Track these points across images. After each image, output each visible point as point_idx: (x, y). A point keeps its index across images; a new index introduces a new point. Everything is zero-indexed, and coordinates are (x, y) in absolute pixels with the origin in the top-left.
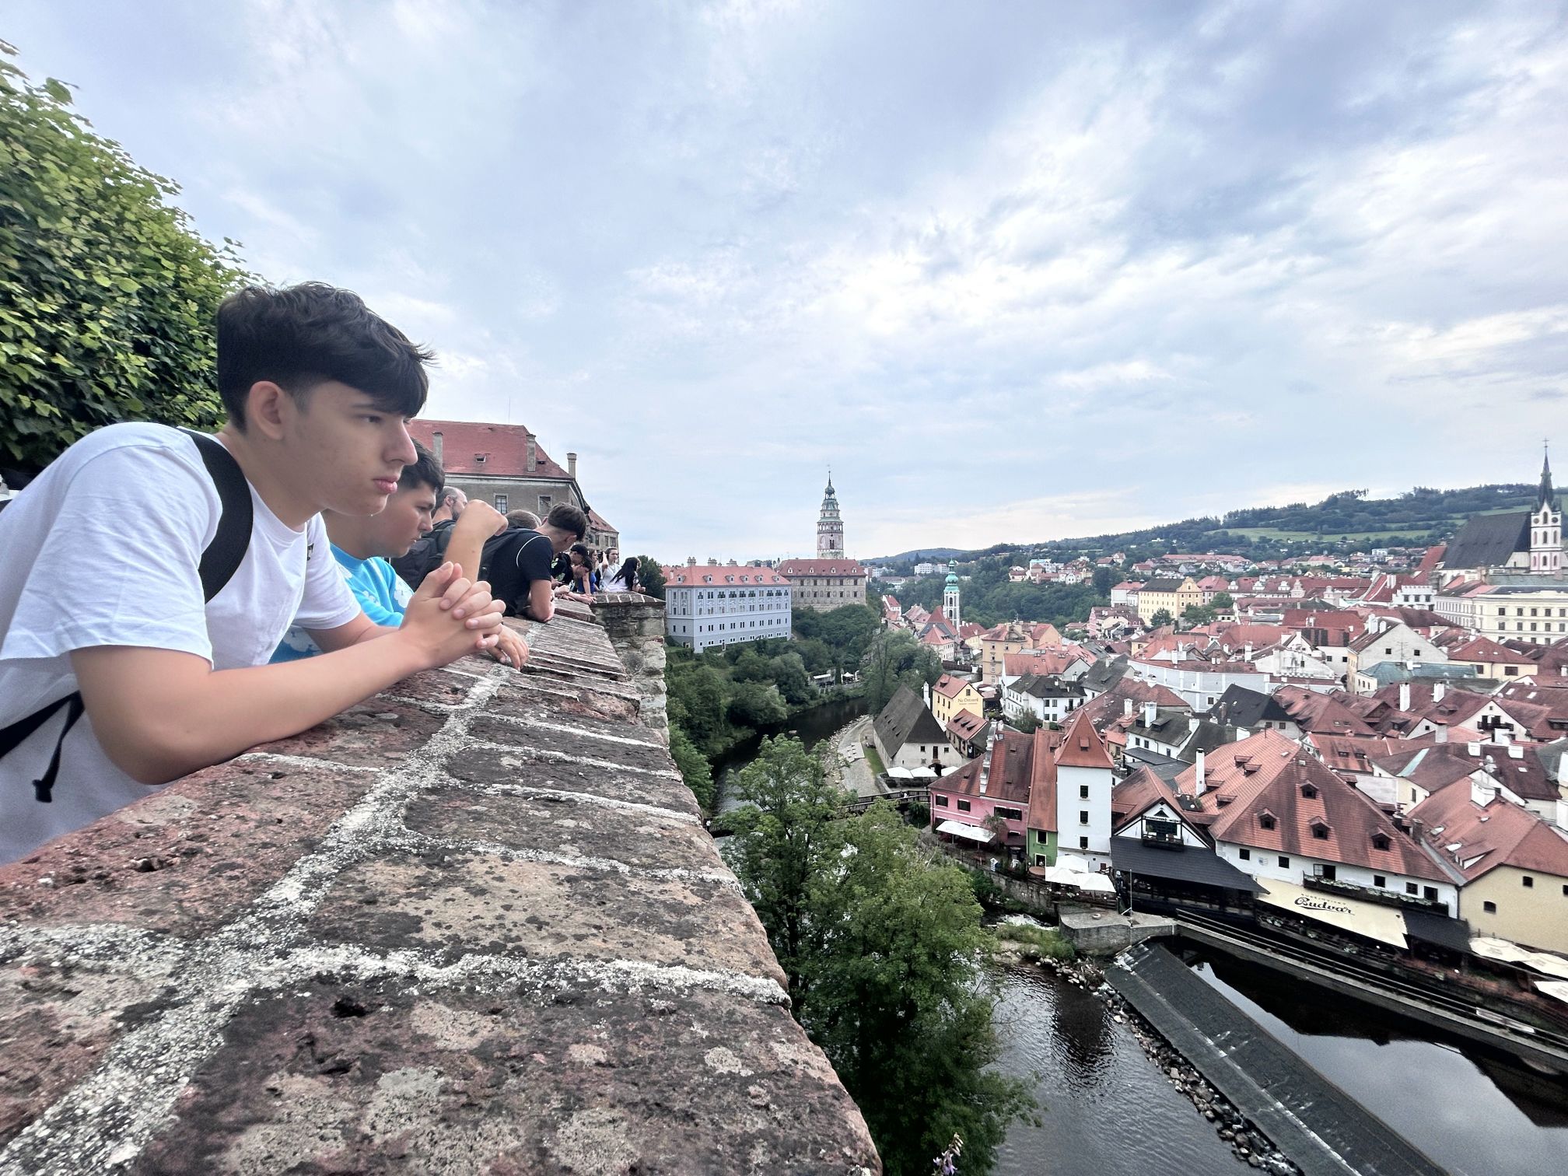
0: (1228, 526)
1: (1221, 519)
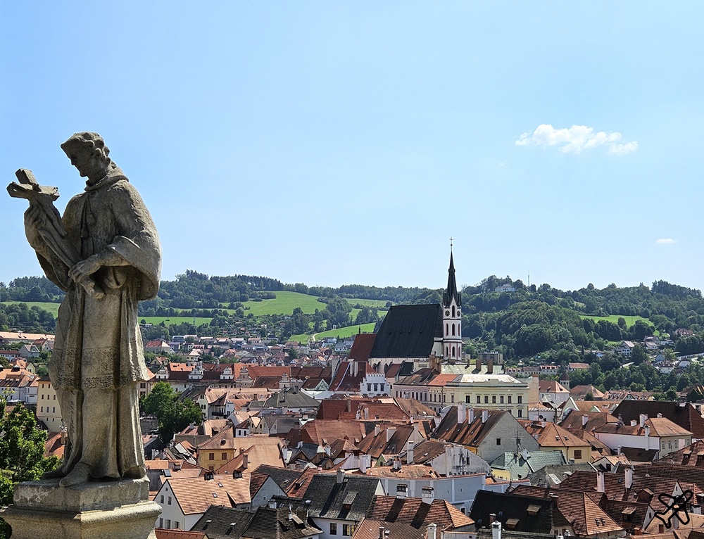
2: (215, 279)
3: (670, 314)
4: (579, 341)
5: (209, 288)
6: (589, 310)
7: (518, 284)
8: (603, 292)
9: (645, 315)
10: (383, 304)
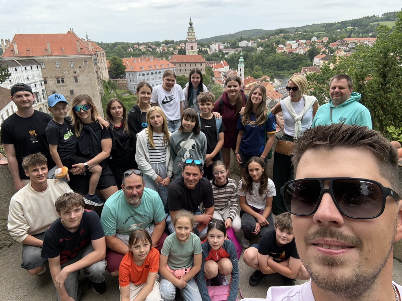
0: (382, 20)
1: (380, 16)
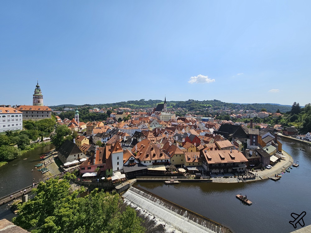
1: (127, 102)
2: (153, 100)
3: (215, 104)
4: (199, 108)
5: (152, 102)
6: (203, 104)
7: (193, 100)
8: (206, 101)
9: (211, 104)
10: (175, 103)
